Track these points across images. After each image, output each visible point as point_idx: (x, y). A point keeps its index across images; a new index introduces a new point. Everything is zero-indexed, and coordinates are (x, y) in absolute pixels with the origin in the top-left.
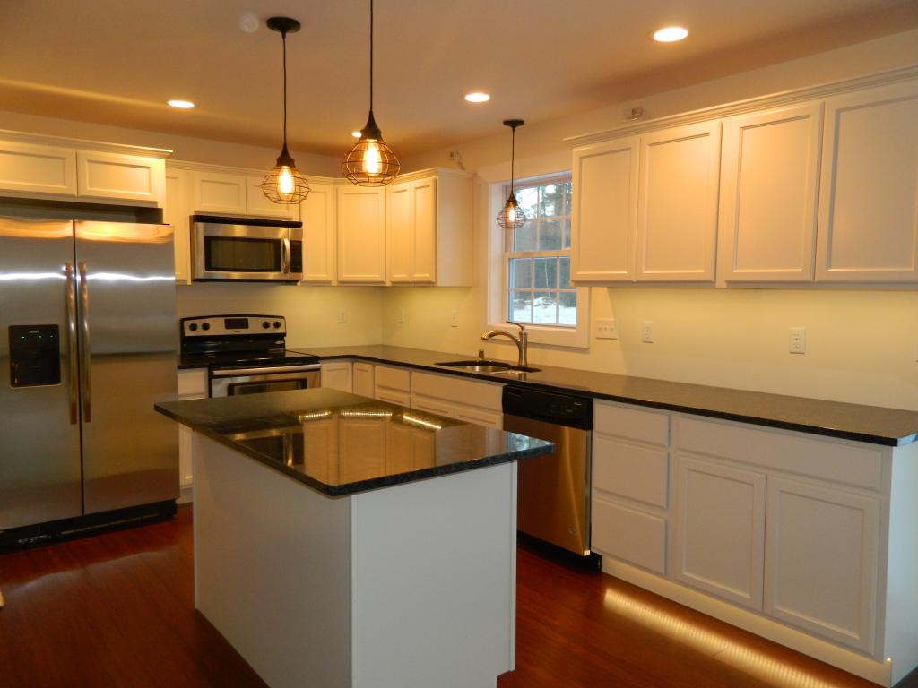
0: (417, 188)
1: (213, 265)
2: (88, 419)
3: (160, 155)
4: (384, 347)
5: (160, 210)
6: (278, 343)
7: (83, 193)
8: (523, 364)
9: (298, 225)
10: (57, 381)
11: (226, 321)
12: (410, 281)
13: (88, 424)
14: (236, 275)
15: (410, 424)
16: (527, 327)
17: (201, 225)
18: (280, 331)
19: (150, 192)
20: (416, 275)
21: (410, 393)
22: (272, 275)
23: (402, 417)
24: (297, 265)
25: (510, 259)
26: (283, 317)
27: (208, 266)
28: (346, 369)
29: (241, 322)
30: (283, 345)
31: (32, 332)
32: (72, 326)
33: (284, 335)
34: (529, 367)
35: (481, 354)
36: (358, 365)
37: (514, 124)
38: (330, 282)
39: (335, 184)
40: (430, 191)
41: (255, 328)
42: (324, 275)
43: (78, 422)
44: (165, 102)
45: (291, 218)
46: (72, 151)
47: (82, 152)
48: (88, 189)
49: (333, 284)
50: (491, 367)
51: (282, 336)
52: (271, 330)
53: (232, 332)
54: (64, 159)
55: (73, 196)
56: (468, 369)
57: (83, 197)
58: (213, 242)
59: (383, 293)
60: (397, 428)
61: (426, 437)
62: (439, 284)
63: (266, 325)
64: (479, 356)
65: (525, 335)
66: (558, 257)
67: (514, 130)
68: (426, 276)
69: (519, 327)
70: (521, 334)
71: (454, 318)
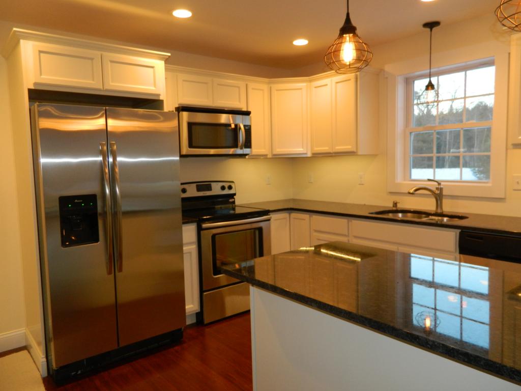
0: (337, 83)
1: (194, 145)
2: (120, 270)
3: (161, 58)
4: (294, 200)
5: (162, 101)
6: (231, 200)
7: (106, 87)
8: (439, 211)
9: (247, 113)
10: (97, 240)
11: (197, 185)
12: (332, 152)
13: (121, 273)
14: (212, 151)
15: (327, 256)
16: (442, 183)
17: (185, 115)
18: (232, 192)
19: (155, 86)
20: (337, 148)
21: (348, 236)
22: (231, 151)
23: (320, 250)
24: (248, 144)
25: (411, 133)
26: (233, 182)
27: (191, 145)
28: (285, 218)
29: (206, 186)
30: (234, 202)
31: (76, 201)
32: (108, 191)
33: (235, 194)
34: (444, 213)
35: (395, 204)
36: (294, 215)
37: (431, 25)
38: (266, 155)
39: (269, 83)
40: (352, 83)
41: (216, 190)
42: (263, 150)
43: (113, 274)
44: (170, 12)
45: (241, 109)
46: (99, 53)
47: (105, 54)
48: (111, 84)
49: (268, 157)
50: (409, 215)
51: (232, 196)
52: (226, 192)
53: (201, 194)
54: (92, 59)
55: (100, 90)
56: (391, 216)
57: (107, 90)
58: (194, 127)
59: (292, 161)
60: (318, 259)
61: (351, 267)
62: (359, 153)
63: (223, 188)
64: (393, 206)
65: (441, 190)
66: (462, 129)
67: (431, 30)
68: (348, 148)
69: (436, 183)
70: (437, 189)
71: (361, 178)
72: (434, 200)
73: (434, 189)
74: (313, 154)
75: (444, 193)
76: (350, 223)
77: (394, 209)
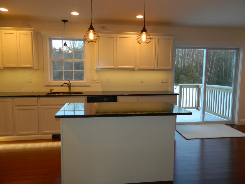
12: (18, 67)
25: (53, 61)
34: (72, 92)
62: (35, 68)
64: (50, 91)
65: (70, 83)
66: (73, 61)
67: (65, 23)
68: (29, 65)
69: (69, 81)
70: (69, 83)
71: (30, 80)
72: (68, 88)
73: (68, 83)
74: (4, 68)
75: (72, 85)
76: (38, 100)
77: (51, 92)
